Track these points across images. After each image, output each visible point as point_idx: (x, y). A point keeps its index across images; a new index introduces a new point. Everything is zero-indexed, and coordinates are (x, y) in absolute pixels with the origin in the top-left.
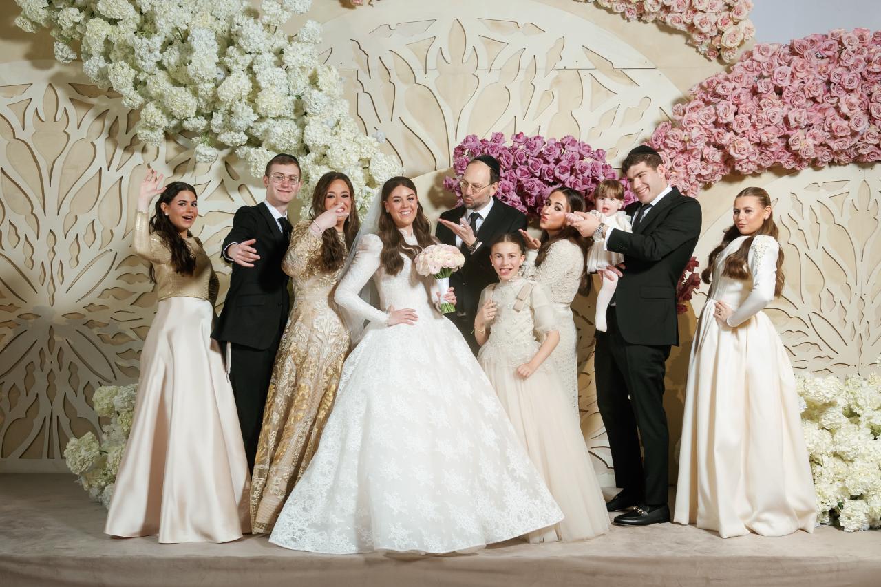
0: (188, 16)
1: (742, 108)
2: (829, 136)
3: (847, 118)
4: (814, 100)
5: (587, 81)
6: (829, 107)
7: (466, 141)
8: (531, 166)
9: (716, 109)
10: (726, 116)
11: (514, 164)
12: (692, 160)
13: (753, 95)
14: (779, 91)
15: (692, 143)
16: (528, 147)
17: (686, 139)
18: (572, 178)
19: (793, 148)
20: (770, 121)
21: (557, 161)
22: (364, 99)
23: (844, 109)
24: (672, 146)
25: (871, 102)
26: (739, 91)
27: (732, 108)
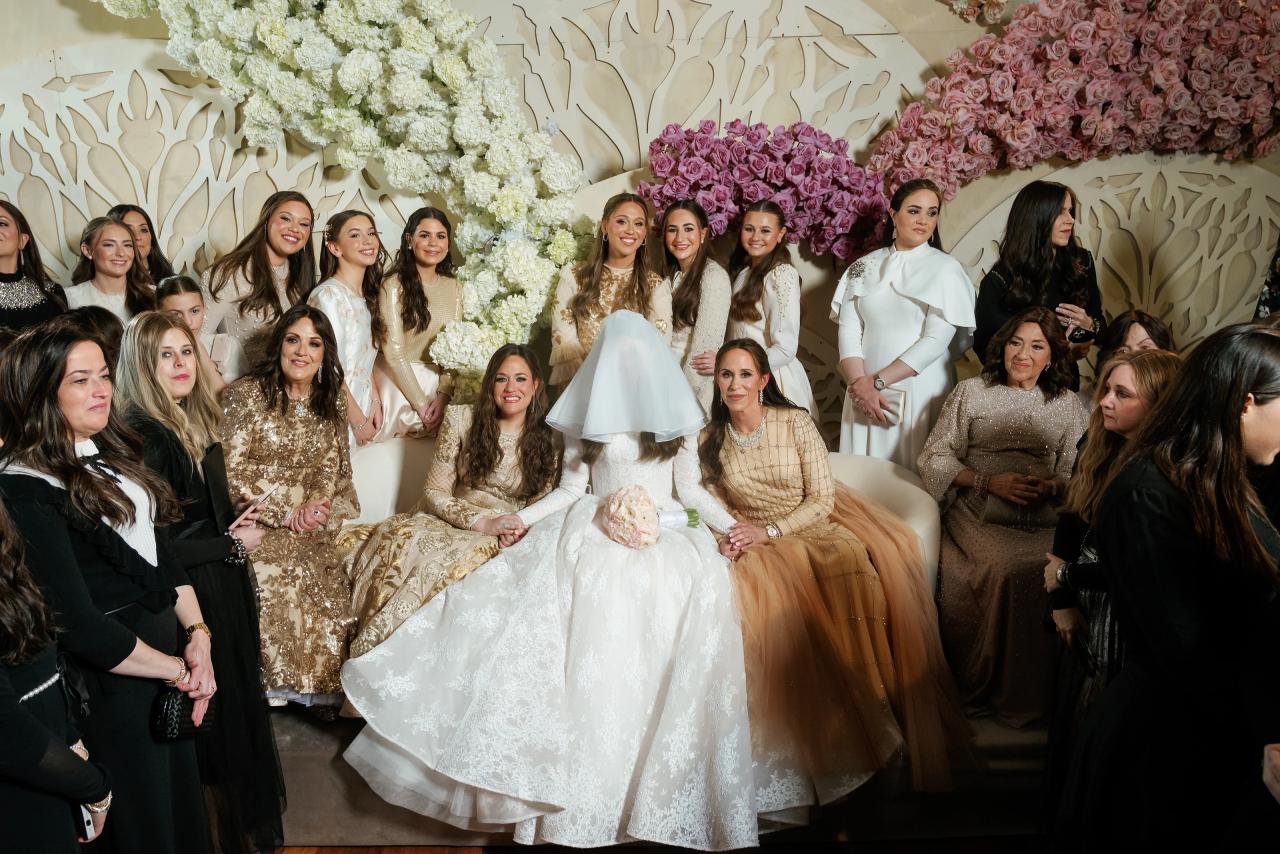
1: (1021, 81)
2: (1133, 116)
3: (1157, 90)
4: (1116, 68)
5: (811, 53)
6: (1135, 79)
7: (667, 132)
8: (754, 164)
9: (988, 83)
10: (1003, 92)
11: (731, 162)
12: (954, 151)
13: (1035, 63)
14: (1075, 58)
15: (957, 129)
16: (749, 138)
17: (949, 123)
18: (809, 179)
19: (1085, 133)
20: (1061, 97)
21: (788, 158)
22: (531, 81)
23: (1158, 78)
24: (929, 133)
25: (1191, 69)
26: (1021, 56)
27: (1012, 81)
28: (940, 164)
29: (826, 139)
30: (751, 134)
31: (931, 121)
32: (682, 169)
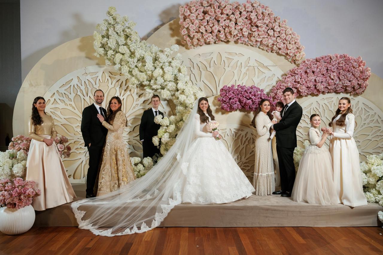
0: (144, 52)
1: (302, 77)
2: (328, 85)
3: (333, 80)
4: (323, 74)
5: (256, 70)
6: (327, 77)
7: (224, 87)
9: (295, 77)
13: (306, 73)
14: (313, 72)
16: (242, 89)
18: (255, 97)
19: (317, 88)
21: (250, 93)
22: (192, 75)
23: (332, 77)
24: (282, 88)
25: (340, 75)
26: (302, 72)
27: (300, 77)
29: (259, 89)
30: (242, 88)
31: (283, 85)
32: (227, 95)
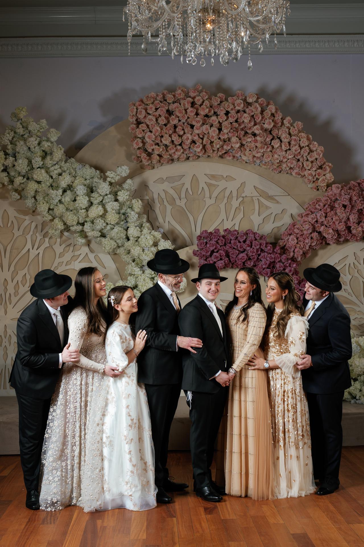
1: (328, 215)
4: (361, 210)
5: (257, 202)
7: (203, 233)
8: (233, 244)
9: (316, 215)
10: (321, 218)
11: (225, 243)
12: (307, 239)
14: (345, 207)
17: (303, 229)
18: (252, 249)
19: (353, 232)
20: (341, 220)
21: (244, 242)
24: (297, 232)
27: (324, 214)
28: (302, 243)
29: (258, 235)
30: (232, 233)
31: (297, 228)
32: (208, 245)
